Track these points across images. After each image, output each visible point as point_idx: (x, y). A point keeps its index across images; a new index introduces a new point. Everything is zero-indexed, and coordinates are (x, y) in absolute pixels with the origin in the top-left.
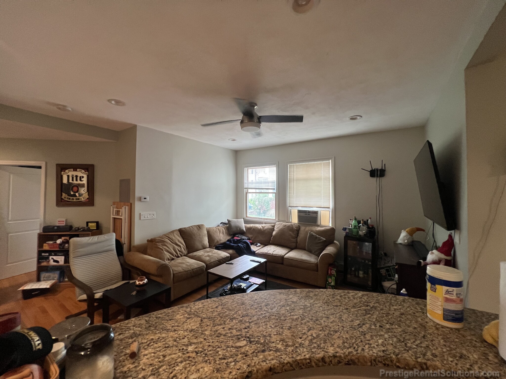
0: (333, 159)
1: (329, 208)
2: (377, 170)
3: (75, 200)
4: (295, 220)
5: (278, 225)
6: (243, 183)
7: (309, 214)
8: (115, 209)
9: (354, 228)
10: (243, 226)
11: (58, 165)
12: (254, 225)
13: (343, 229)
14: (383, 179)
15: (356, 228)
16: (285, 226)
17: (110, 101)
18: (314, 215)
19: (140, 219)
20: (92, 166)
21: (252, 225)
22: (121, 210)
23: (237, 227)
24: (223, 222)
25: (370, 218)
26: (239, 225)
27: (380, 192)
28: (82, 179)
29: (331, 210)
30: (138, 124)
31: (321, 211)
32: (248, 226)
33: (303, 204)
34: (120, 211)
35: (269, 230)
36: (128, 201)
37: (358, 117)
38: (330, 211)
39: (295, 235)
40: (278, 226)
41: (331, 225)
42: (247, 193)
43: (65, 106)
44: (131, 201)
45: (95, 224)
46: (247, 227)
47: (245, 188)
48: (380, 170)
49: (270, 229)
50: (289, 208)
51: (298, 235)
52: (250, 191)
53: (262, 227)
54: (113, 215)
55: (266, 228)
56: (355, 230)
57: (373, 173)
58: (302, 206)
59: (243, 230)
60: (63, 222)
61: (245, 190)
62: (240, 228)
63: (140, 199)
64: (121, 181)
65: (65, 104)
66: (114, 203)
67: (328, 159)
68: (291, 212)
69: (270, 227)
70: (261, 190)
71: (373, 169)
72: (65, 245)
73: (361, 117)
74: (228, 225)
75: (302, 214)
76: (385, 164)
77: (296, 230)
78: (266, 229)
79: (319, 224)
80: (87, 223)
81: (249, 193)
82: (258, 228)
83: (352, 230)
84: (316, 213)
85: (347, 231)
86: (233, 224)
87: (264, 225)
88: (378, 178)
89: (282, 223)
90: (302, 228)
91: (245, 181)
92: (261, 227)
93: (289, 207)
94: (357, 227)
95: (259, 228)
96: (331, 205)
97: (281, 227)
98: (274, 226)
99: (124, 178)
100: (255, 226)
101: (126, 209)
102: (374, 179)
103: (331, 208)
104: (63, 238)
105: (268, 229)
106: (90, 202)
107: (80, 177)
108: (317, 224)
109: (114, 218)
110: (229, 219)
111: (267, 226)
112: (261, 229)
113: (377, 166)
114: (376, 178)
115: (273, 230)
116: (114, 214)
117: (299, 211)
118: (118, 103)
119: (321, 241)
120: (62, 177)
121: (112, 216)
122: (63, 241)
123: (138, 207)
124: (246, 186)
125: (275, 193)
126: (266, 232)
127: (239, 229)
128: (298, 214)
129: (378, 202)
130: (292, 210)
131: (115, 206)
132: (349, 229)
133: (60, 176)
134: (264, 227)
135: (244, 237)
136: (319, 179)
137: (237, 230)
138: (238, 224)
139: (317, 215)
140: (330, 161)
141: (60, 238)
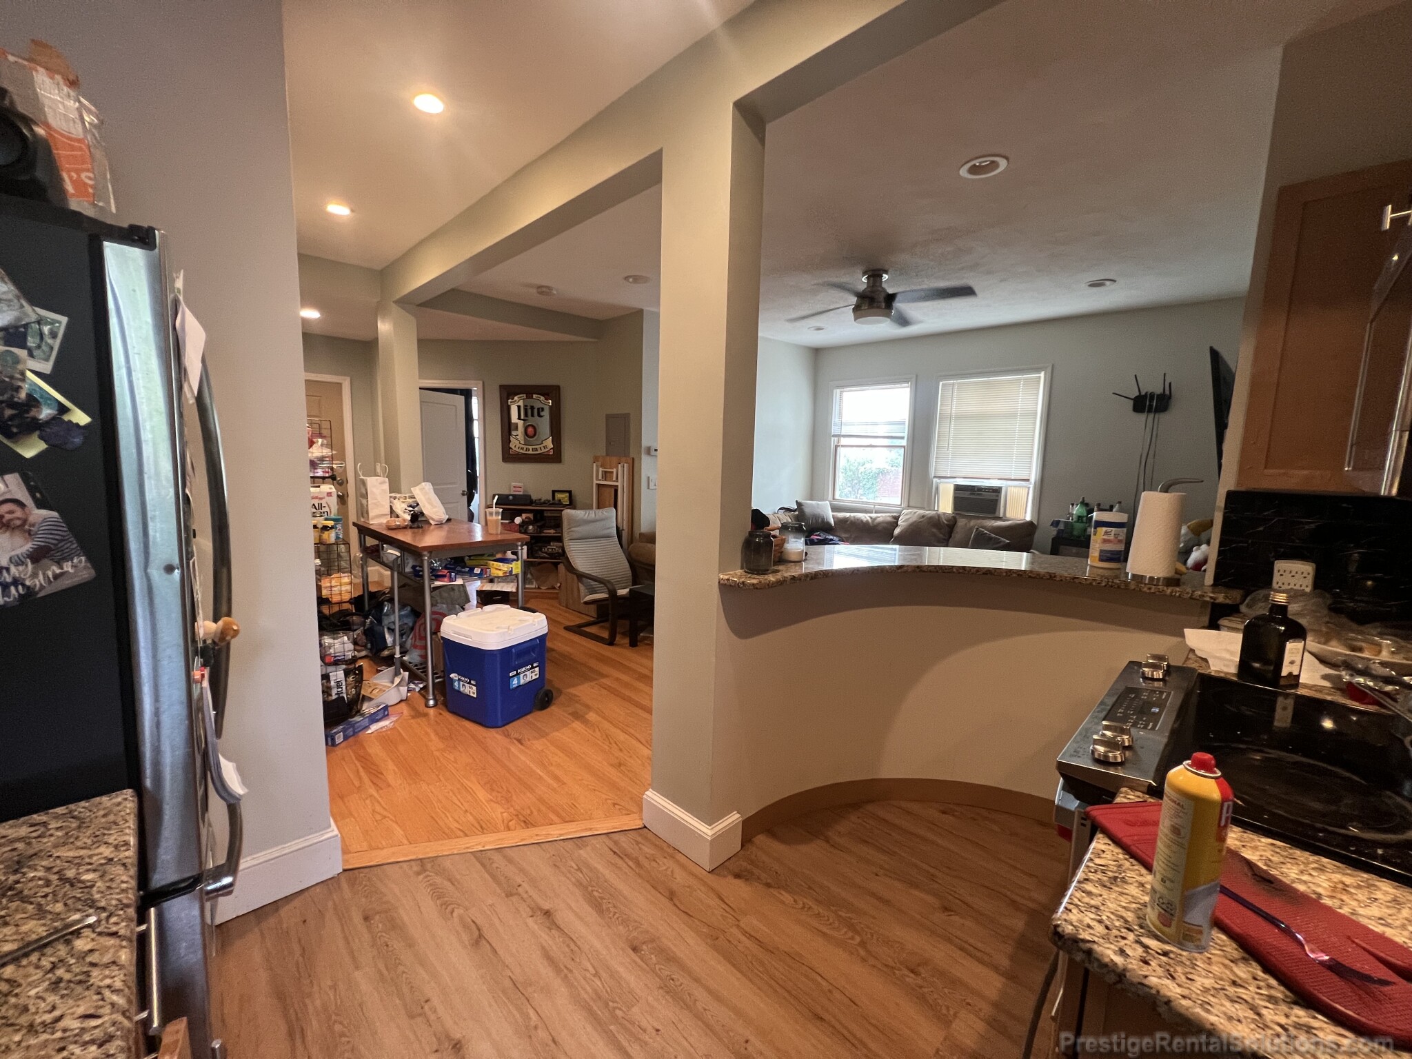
0: (1049, 370)
1: (1028, 480)
2: (1152, 395)
3: (531, 452)
4: (945, 506)
5: (907, 514)
6: (827, 424)
7: (978, 494)
8: (601, 470)
9: (1078, 521)
10: (830, 517)
11: (503, 388)
12: (852, 514)
13: (1052, 525)
14: (1164, 418)
15: (1082, 522)
16: (923, 516)
17: (626, 278)
18: (992, 496)
19: (648, 488)
20: (557, 388)
21: (847, 515)
22: (615, 470)
23: (816, 517)
24: (786, 506)
25: (1120, 503)
26: (822, 513)
27: (1153, 446)
28: (542, 414)
29: (1032, 486)
30: (646, 308)
31: (1009, 489)
32: (841, 515)
33: (968, 471)
34: (612, 472)
35: (885, 525)
36: (626, 454)
37: (1108, 283)
38: (1029, 488)
39: (944, 535)
40: (908, 517)
41: (1028, 518)
42: (836, 447)
43: (549, 288)
44: (632, 455)
45: (567, 494)
46: (838, 518)
47: (834, 436)
48: (1158, 395)
49: (888, 523)
50: (935, 480)
51: (950, 537)
52: (844, 441)
53: (871, 518)
54: (597, 479)
55: (880, 520)
56: (1079, 526)
57: (1142, 403)
58: (963, 475)
59: (828, 524)
60: (519, 489)
61: (833, 438)
62: (823, 519)
63: (648, 451)
64: (610, 418)
65: (550, 285)
66: (596, 459)
67: (1038, 370)
68: (937, 489)
69: (889, 519)
70: (868, 441)
71: (1143, 393)
72: (527, 528)
73: (1114, 281)
74: (797, 513)
75: (966, 494)
76: (1170, 384)
77: (947, 525)
78: (879, 524)
79: (1001, 515)
80: (554, 492)
81: (842, 446)
82: (862, 521)
83: (1072, 526)
84: (997, 491)
85: (1061, 527)
86: (807, 510)
87: (874, 515)
88: (1151, 416)
89: (915, 510)
90: (961, 522)
91: (835, 419)
92: (869, 519)
93: (935, 477)
94: (1085, 519)
95: (865, 520)
96: (1034, 475)
97: (914, 519)
98: (897, 518)
99: (616, 412)
100: (854, 517)
101: (625, 469)
102: (1142, 417)
103: (1033, 480)
104: (524, 516)
105: (883, 522)
106: (555, 457)
107: (538, 409)
108: (997, 515)
109: (599, 486)
110: (799, 500)
111: (882, 517)
112: (867, 521)
113: (1153, 386)
114: (1145, 414)
115: (896, 525)
116: (600, 478)
117: (958, 488)
118: (637, 279)
119: (1002, 544)
120: (509, 408)
121: (595, 482)
122: (523, 520)
123: (647, 467)
124: (835, 430)
125: (904, 447)
126: (880, 528)
127: (820, 520)
128: (955, 493)
129: (1142, 467)
130: (941, 487)
131: (599, 463)
132: (1066, 524)
133: (505, 407)
134: (875, 519)
135: (831, 537)
136: (1012, 416)
137: (817, 521)
138: (819, 511)
139: (997, 496)
140: (1042, 374)
141: (520, 515)
